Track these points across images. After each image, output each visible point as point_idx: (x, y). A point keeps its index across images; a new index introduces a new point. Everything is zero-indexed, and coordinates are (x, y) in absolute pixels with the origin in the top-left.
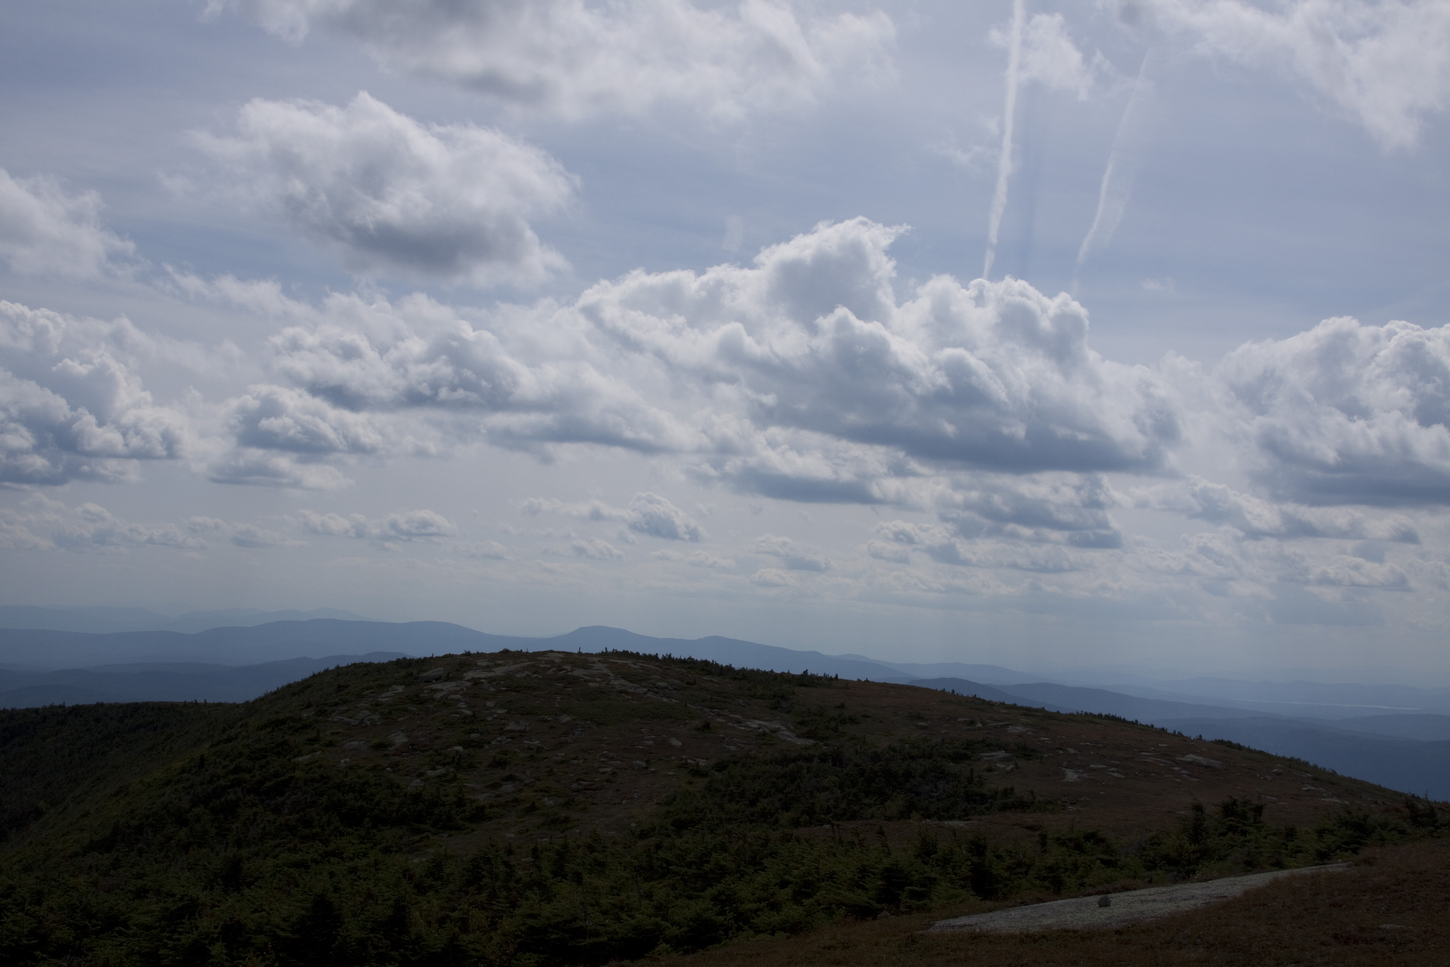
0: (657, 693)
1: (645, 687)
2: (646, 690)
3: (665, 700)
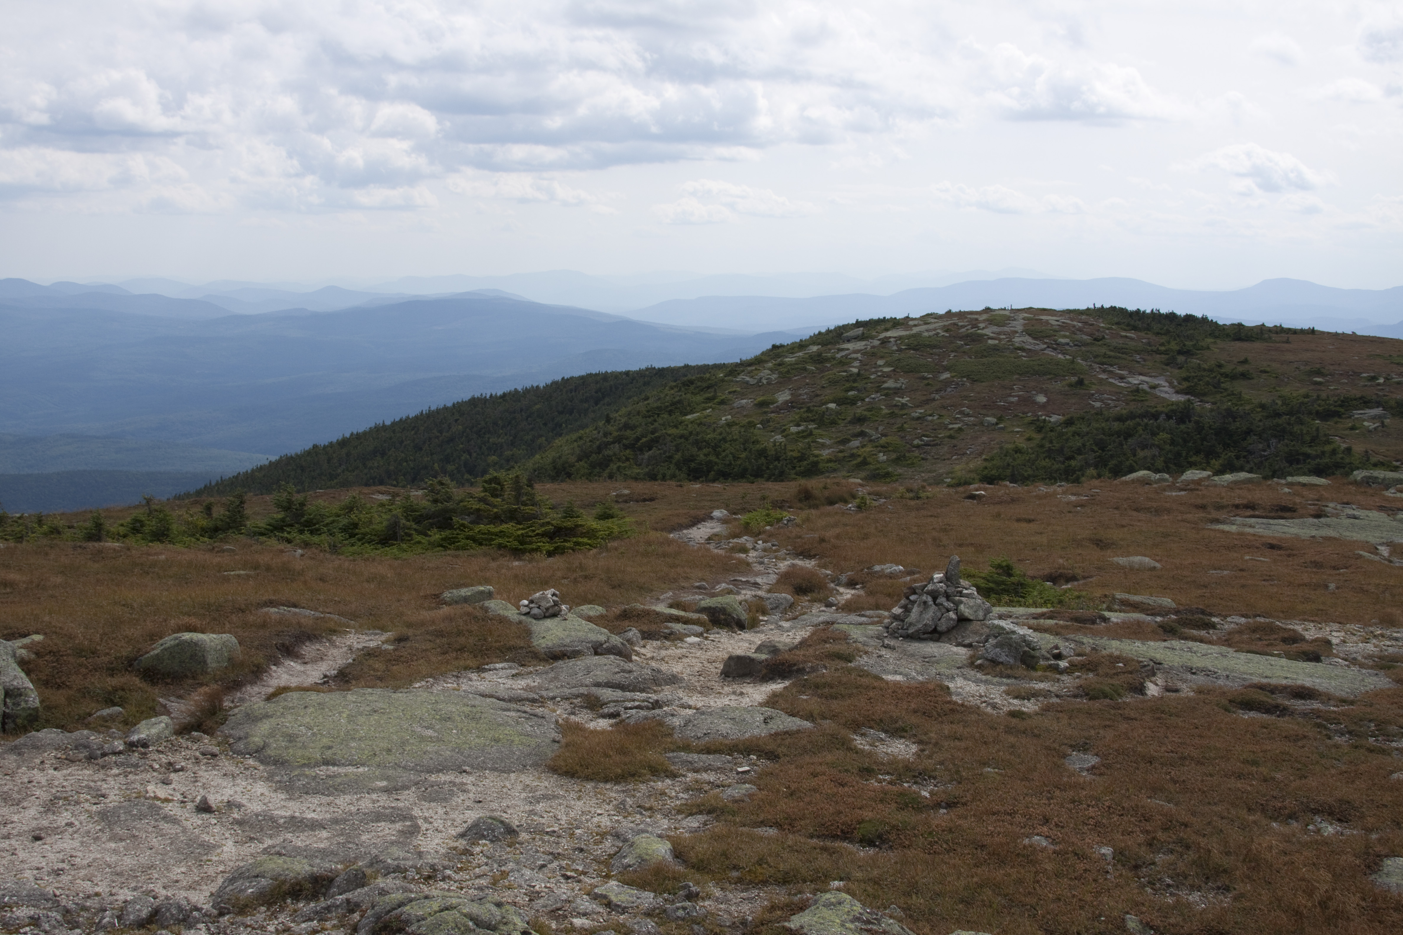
0: (1055, 349)
1: (1046, 343)
2: (1045, 346)
3: (1060, 356)
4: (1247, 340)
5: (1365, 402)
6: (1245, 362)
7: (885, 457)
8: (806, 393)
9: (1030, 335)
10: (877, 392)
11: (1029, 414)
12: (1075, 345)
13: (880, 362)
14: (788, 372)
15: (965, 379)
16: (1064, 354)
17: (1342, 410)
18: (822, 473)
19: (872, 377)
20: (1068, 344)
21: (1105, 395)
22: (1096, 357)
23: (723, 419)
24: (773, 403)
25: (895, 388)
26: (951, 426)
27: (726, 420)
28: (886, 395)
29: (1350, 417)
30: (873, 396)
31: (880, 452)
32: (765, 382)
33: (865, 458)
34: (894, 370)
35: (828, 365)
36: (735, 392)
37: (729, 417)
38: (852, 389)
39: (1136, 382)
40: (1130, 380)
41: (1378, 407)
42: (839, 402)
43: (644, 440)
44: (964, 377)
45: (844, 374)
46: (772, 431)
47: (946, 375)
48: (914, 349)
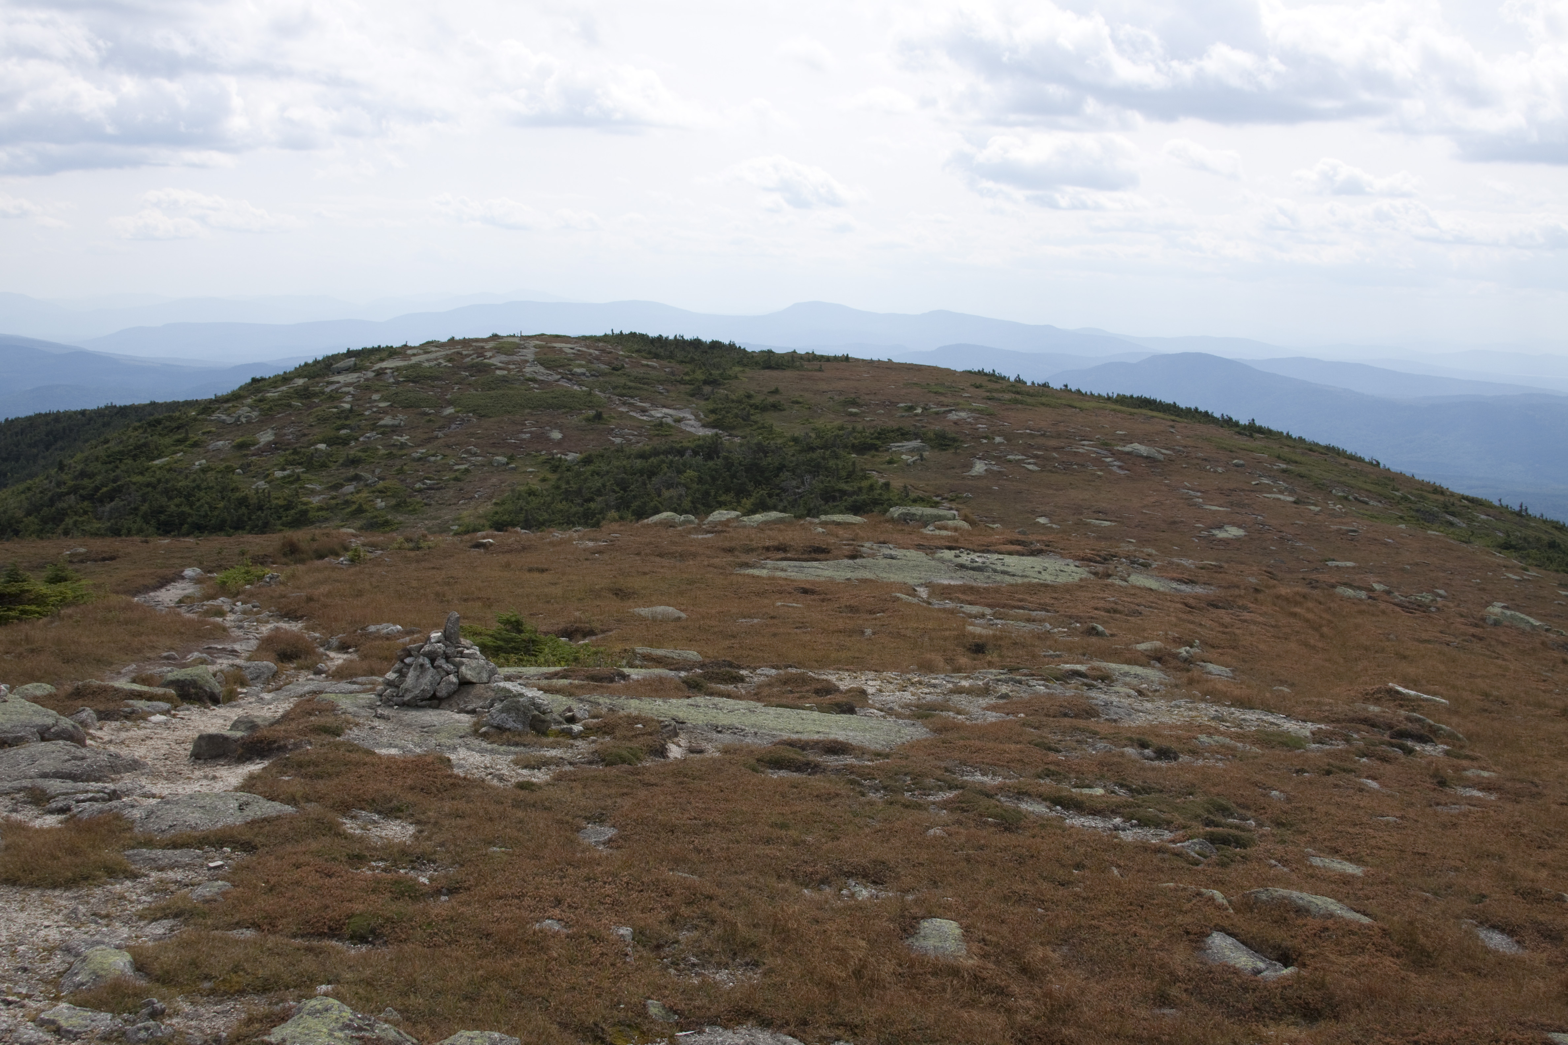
0: (570, 380)
1: (560, 373)
2: (559, 377)
3: (576, 387)
4: (777, 369)
5: (902, 434)
6: (776, 392)
7: (383, 504)
8: (291, 433)
9: (541, 364)
10: (373, 430)
11: (543, 452)
12: (592, 375)
13: (375, 397)
14: (270, 409)
15: (471, 415)
16: (580, 385)
17: (878, 443)
18: (312, 523)
19: (367, 413)
20: (584, 374)
21: (626, 430)
22: (615, 388)
23: (197, 463)
24: (254, 445)
25: (393, 426)
26: (456, 467)
27: (200, 465)
28: (383, 433)
29: (887, 450)
30: (368, 435)
31: (377, 497)
32: (244, 420)
33: (360, 505)
34: (391, 406)
35: (316, 400)
36: (209, 432)
37: (204, 461)
38: (343, 427)
39: (659, 415)
40: (653, 413)
41: (916, 439)
42: (330, 442)
43: (105, 489)
44: (470, 412)
45: (335, 410)
46: (254, 477)
47: (450, 410)
48: (413, 382)
